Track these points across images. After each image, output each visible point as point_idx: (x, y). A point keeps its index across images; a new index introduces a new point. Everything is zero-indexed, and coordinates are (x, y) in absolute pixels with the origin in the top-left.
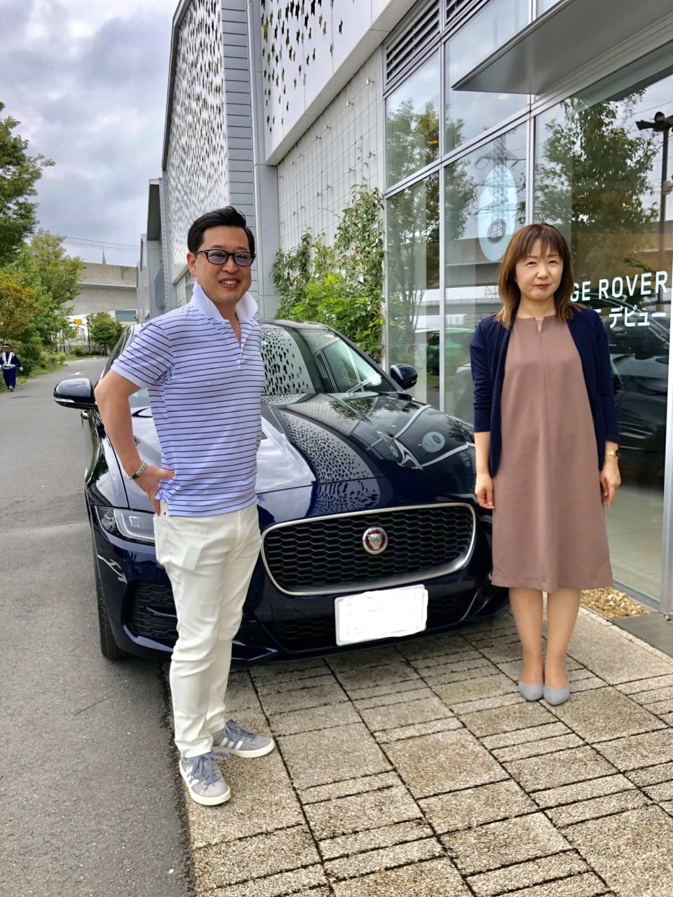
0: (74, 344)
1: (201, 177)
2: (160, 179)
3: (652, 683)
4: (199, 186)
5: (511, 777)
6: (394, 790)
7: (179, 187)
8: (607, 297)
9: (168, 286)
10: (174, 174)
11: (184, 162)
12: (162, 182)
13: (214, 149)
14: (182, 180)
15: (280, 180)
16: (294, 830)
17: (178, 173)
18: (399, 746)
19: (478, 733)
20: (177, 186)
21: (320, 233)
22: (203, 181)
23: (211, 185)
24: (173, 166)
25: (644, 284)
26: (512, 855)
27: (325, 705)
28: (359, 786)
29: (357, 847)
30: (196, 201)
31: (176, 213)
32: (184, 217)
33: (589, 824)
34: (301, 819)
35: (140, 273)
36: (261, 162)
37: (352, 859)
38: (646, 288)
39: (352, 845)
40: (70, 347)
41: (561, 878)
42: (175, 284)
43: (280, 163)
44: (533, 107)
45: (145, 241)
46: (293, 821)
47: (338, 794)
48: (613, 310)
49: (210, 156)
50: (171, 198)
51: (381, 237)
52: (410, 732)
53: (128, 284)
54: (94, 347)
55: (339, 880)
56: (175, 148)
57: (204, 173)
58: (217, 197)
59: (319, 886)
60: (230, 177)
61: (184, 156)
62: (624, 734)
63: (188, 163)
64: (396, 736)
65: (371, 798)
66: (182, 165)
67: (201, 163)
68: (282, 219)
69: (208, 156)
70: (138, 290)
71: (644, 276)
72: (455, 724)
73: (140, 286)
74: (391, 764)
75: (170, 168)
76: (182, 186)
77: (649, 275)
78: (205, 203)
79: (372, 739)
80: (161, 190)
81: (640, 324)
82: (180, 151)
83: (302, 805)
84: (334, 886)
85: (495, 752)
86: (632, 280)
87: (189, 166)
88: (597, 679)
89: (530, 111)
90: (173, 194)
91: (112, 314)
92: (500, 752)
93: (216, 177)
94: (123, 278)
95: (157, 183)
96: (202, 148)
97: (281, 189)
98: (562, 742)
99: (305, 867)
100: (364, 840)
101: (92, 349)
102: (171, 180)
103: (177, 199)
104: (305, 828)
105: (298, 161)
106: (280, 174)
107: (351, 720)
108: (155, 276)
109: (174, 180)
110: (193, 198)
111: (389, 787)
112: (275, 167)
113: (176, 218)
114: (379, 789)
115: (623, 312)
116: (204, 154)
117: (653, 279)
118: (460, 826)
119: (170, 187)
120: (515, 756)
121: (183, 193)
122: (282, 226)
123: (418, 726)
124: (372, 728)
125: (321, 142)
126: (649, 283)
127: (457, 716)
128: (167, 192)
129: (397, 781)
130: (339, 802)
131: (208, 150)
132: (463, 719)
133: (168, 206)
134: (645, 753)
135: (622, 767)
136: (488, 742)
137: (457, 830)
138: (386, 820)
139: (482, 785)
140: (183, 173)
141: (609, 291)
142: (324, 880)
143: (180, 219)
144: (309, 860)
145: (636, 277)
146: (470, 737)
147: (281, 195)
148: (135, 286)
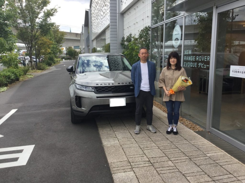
0: (62, 56)
1: (102, 12)
2: (89, 10)
3: (199, 143)
4: (101, 14)
5: (166, 156)
6: (144, 157)
7: (95, 13)
8: (198, 60)
9: (90, 41)
10: (93, 9)
11: (96, 6)
12: (90, 10)
13: (106, 5)
14: (96, 11)
15: (124, 18)
16: (126, 161)
17: (94, 9)
18: (146, 150)
19: (161, 149)
20: (94, 13)
21: (134, 34)
22: (102, 13)
23: (104, 15)
24: (93, 7)
25: (205, 58)
26: (164, 166)
27: (132, 143)
28: (138, 156)
29: (137, 164)
30: (100, 19)
31: (93, 20)
32: (96, 22)
33: (179, 163)
34: (127, 160)
35: (82, 35)
36: (119, 13)
37: (136, 165)
38: (206, 59)
39: (136, 164)
40: (61, 56)
41: (172, 169)
42: (93, 41)
43: (124, 13)
44: (185, 14)
45: (83, 26)
46: (126, 160)
47: (134, 157)
48: (199, 63)
49: (105, 7)
50: (92, 16)
51: (150, 38)
52: (149, 148)
53: (78, 38)
54: (68, 57)
55: (134, 168)
56: (94, 2)
57: (102, 11)
58: (106, 19)
59: (130, 168)
60: (110, 15)
61: (96, 4)
62: (190, 151)
63: (98, 7)
64: (145, 149)
65: (140, 158)
66: (96, 7)
67: (102, 8)
68: (124, 28)
69: (104, 7)
70: (81, 40)
71: (205, 57)
72: (157, 148)
73: (81, 39)
74: (144, 153)
75: (92, 7)
76: (96, 13)
77: (206, 57)
78: (103, 19)
79: (141, 149)
80: (89, 13)
81: (204, 67)
82: (95, 3)
83: (127, 158)
84: (133, 168)
85: (164, 152)
86: (203, 57)
87: (98, 8)
88: (188, 142)
89: (184, 15)
90: (93, 15)
91: (73, 47)
92: (165, 152)
93: (106, 13)
94: (76, 37)
95: (88, 10)
96: (102, 4)
97: (124, 20)
98: (178, 151)
99: (128, 166)
100: (138, 163)
101: (67, 58)
102: (92, 11)
103: (94, 17)
104: (128, 161)
105: (129, 14)
106: (124, 16)
107: (137, 146)
108: (86, 37)
109: (93, 11)
110: (99, 17)
111: (143, 156)
112: (123, 14)
113: (94, 22)
114: (142, 157)
115: (201, 64)
116: (102, 6)
117: (207, 58)
118: (156, 162)
119: (92, 13)
120: (168, 153)
121: (96, 15)
122: (124, 30)
123: (150, 148)
124: (141, 148)
125: (135, 10)
126: (206, 58)
127: (158, 146)
128: (91, 14)
129: (145, 155)
130: (134, 158)
131: (104, 5)
132: (159, 147)
133: (91, 18)
134: (193, 153)
135: (188, 155)
136: (163, 151)
137: (155, 163)
138: (142, 161)
139: (161, 157)
140: (96, 9)
141: (199, 59)
142: (131, 167)
143: (95, 22)
144: (129, 165)
145: (204, 57)
146: (160, 150)
147: (124, 22)
148: (80, 39)
